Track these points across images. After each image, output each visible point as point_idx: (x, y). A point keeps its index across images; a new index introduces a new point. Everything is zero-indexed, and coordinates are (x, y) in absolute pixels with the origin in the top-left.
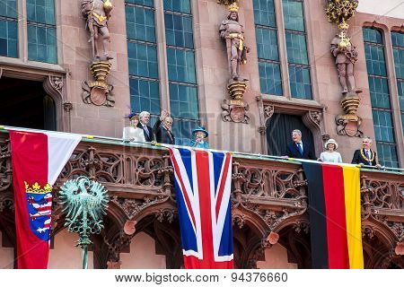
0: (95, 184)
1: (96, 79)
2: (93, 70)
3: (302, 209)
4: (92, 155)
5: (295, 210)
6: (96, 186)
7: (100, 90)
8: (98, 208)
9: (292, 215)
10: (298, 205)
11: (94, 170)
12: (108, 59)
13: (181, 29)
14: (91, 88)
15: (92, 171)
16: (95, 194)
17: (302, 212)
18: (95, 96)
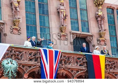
0: (14, 61)
1: (15, 25)
2: (14, 22)
3: (85, 70)
4: (13, 51)
5: (83, 70)
6: (14, 62)
7: (16, 29)
8: (14, 69)
9: (82, 72)
10: (84, 68)
11: (14, 56)
12: (19, 18)
13: (44, 9)
14: (13, 28)
15: (13, 57)
16: (14, 64)
17: (85, 71)
18: (15, 31)
